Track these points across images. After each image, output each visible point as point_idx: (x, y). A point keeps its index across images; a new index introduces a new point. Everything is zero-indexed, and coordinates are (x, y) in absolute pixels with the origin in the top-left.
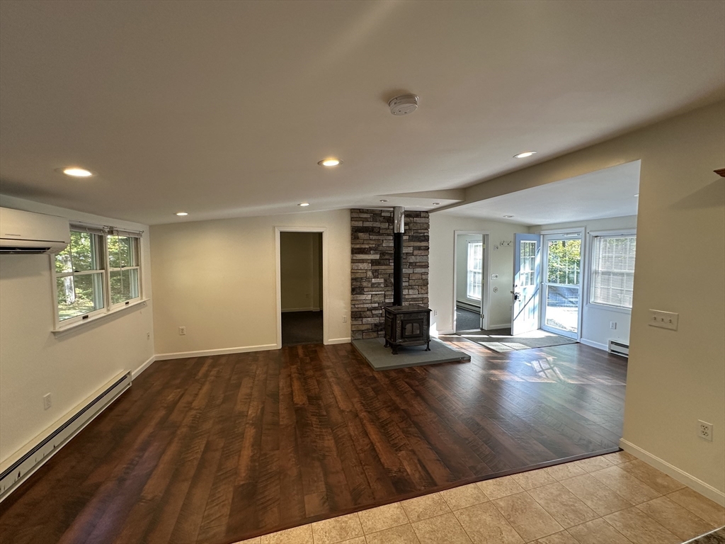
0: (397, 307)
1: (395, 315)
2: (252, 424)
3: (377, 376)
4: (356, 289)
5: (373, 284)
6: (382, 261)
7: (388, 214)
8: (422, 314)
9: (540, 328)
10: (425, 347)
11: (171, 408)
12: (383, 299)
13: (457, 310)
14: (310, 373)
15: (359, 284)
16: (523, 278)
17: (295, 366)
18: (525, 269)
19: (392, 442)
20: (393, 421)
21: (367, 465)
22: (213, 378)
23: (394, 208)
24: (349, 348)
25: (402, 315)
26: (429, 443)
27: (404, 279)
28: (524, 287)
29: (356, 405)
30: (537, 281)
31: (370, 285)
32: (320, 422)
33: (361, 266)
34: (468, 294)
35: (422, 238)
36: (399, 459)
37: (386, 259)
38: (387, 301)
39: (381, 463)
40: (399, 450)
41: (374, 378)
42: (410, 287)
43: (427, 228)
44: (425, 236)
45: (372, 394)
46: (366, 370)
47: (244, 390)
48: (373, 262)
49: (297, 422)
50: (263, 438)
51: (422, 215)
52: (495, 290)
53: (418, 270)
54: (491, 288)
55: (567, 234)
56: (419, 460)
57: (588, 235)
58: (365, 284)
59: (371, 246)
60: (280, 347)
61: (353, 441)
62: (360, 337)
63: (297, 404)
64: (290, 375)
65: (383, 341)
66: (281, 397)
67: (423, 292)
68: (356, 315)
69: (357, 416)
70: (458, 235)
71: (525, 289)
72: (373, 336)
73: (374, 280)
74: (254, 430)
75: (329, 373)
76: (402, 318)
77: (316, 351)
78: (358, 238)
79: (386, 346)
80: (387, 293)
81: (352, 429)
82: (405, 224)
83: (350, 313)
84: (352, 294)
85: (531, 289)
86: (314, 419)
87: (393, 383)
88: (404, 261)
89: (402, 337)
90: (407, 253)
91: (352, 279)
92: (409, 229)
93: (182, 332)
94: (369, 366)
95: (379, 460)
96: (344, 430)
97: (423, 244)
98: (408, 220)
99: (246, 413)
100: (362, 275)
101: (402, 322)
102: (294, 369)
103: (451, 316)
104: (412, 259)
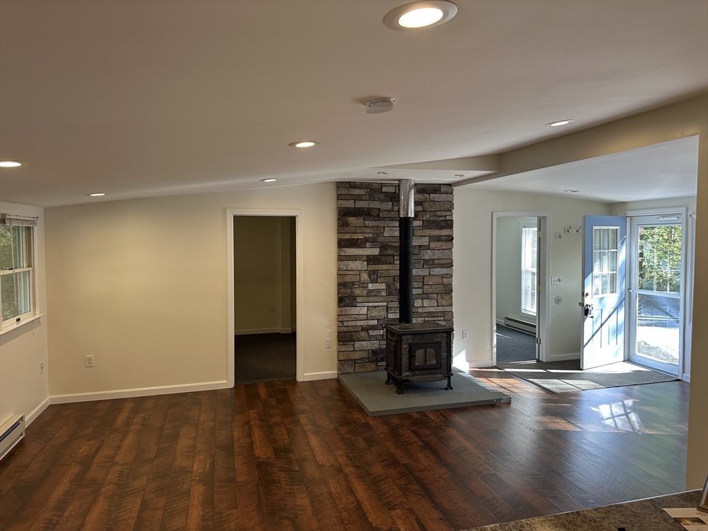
0: (404, 325)
1: (400, 336)
2: (200, 481)
3: (371, 423)
4: (345, 298)
5: (370, 291)
6: (383, 258)
7: (392, 190)
8: (439, 335)
9: (628, 360)
10: (445, 383)
11: (87, 463)
12: (385, 313)
13: (498, 331)
14: (277, 419)
15: (348, 291)
16: (598, 282)
17: (254, 411)
18: (602, 269)
19: (384, 501)
20: (388, 477)
21: (351, 524)
22: (137, 427)
23: (399, 180)
24: (335, 385)
25: (410, 336)
26: (433, 501)
27: (415, 284)
28: (600, 296)
29: (340, 460)
30: (621, 286)
31: (365, 293)
32: (290, 478)
33: (353, 265)
34: (523, 307)
35: (443, 223)
36: (392, 518)
37: (389, 255)
38: (391, 316)
39: (368, 522)
40: (394, 508)
41: (367, 426)
42: (425, 296)
43: (450, 209)
44: (446, 221)
45: (363, 445)
46: (357, 415)
47: (184, 442)
48: (371, 260)
49: (260, 479)
50: (216, 496)
51: (443, 189)
52: (558, 301)
53: (437, 271)
54: (550, 299)
55: (664, 216)
56: (417, 519)
57: (690, 218)
58: (357, 292)
59: (367, 236)
60: (232, 385)
61: (334, 499)
62: (351, 370)
63: (258, 458)
64: (248, 423)
65: (383, 375)
66: (237, 450)
67: (444, 303)
68: (345, 337)
69: (340, 471)
70: (497, 218)
71: (602, 299)
72: (369, 369)
73: (371, 286)
74: (203, 488)
75: (303, 419)
76: (410, 341)
77: (285, 391)
78: (347, 225)
79: (387, 383)
80: (391, 305)
81: (334, 486)
82: (416, 203)
83: (336, 334)
84: (339, 306)
85: (612, 299)
86: (282, 475)
87: (394, 432)
88: (414, 257)
89: (411, 368)
90: (420, 246)
91: (339, 285)
92: (423, 211)
93: (90, 363)
94: (361, 409)
95: (367, 518)
96: (322, 487)
97: (445, 232)
98: (421, 197)
99: (190, 470)
100: (354, 279)
101: (410, 346)
102: (253, 414)
103: (488, 340)
104: (428, 255)
